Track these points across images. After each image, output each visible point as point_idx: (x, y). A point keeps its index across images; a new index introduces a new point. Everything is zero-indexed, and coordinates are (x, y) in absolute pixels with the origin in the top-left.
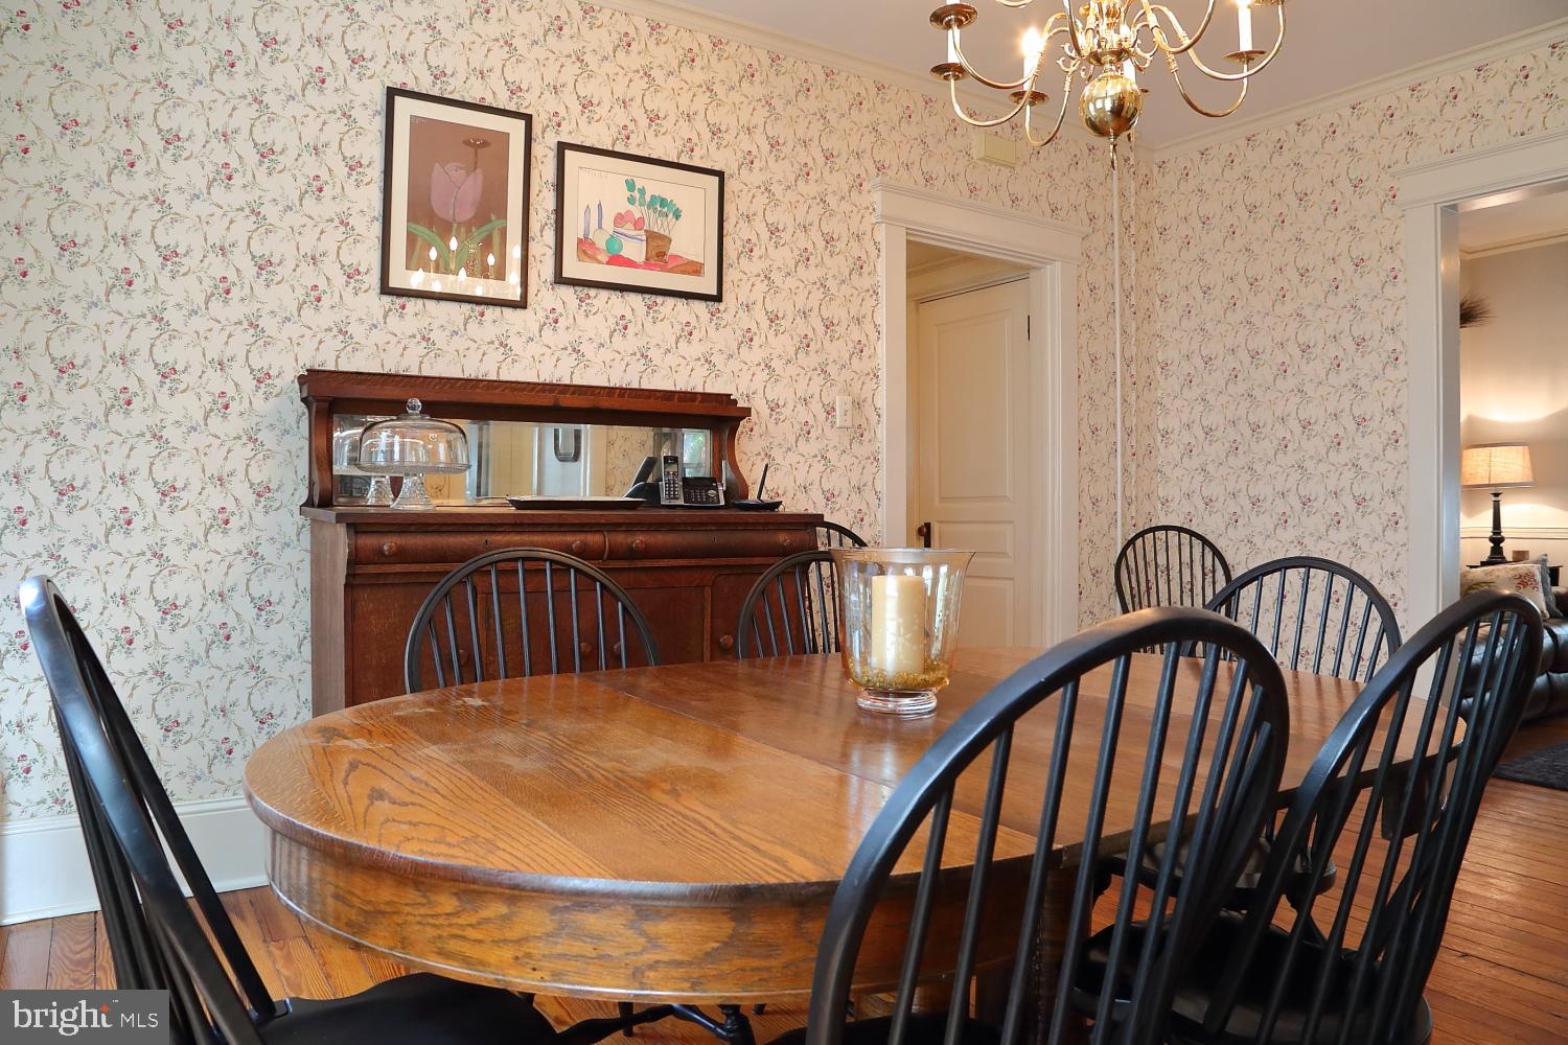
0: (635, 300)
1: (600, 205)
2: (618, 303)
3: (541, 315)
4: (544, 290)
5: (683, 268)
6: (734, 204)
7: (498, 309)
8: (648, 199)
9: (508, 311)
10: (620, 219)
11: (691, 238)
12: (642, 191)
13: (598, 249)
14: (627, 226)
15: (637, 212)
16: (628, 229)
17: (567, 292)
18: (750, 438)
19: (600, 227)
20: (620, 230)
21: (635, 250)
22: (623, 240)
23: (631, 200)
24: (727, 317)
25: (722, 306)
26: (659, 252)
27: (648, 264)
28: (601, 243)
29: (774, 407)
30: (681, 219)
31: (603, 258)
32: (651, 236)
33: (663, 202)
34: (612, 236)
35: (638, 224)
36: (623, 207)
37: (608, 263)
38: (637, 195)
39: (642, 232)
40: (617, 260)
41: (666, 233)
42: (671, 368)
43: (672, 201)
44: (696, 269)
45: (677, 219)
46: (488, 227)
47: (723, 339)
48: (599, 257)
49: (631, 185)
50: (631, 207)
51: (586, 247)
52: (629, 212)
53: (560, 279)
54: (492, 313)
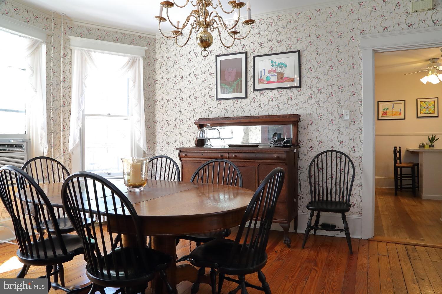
0: (275, 91)
1: (264, 69)
2: (271, 93)
3: (251, 99)
4: (251, 93)
5: (288, 80)
6: (305, 58)
7: (241, 100)
8: (277, 64)
9: (243, 100)
10: (269, 71)
11: (291, 72)
12: (275, 63)
13: (264, 80)
14: (271, 73)
15: (274, 68)
16: (272, 73)
17: (257, 93)
18: (311, 126)
19: (264, 75)
20: (270, 74)
21: (274, 78)
22: (271, 76)
23: (273, 66)
24: (303, 92)
25: (301, 89)
26: (281, 78)
27: (278, 82)
28: (265, 79)
29: (320, 116)
30: (287, 67)
31: (266, 82)
32: (278, 74)
33: (281, 64)
34: (268, 76)
35: (275, 71)
36: (270, 68)
37: (267, 83)
38: (274, 64)
39: (276, 73)
40: (269, 82)
41: (283, 72)
42: (286, 108)
43: (284, 63)
44: (292, 80)
45: (286, 67)
46: (238, 81)
47: (302, 98)
48: (264, 82)
49: (272, 62)
50: (273, 68)
51: (261, 81)
52: (272, 69)
53: (255, 90)
54: (239, 101)
